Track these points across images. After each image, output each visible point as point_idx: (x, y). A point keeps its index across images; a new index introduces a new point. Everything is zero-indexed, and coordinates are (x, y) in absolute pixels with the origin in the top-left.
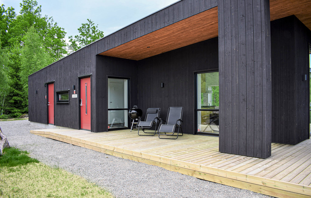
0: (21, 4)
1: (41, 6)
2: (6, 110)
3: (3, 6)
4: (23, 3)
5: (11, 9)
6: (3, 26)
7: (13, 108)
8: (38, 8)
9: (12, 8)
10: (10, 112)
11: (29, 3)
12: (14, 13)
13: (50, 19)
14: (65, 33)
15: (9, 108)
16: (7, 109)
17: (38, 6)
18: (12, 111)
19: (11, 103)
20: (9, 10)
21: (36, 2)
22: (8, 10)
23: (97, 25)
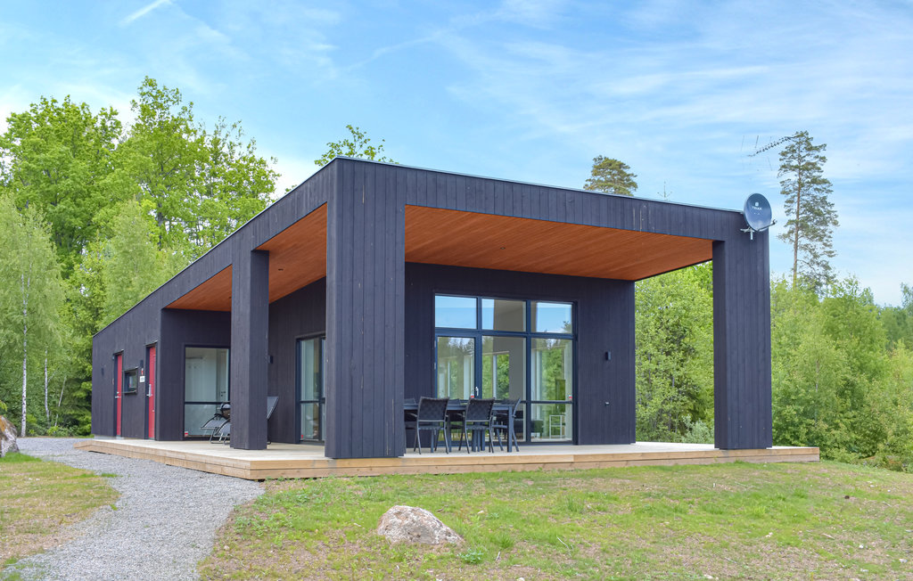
0: (133, 101)
1: (192, 104)
2: (64, 416)
3: (83, 108)
4: (138, 99)
5: (109, 112)
6: (81, 174)
7: (83, 412)
8: (185, 109)
9: (112, 110)
10: (76, 423)
11: (155, 97)
12: (118, 124)
13: (234, 126)
14: (274, 175)
15: (73, 412)
16: (68, 413)
17: (181, 104)
18: (80, 419)
19: (80, 399)
20: (101, 115)
21: (178, 92)
22: (99, 117)
23: (383, 143)
